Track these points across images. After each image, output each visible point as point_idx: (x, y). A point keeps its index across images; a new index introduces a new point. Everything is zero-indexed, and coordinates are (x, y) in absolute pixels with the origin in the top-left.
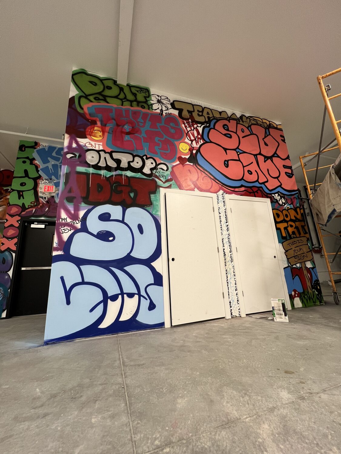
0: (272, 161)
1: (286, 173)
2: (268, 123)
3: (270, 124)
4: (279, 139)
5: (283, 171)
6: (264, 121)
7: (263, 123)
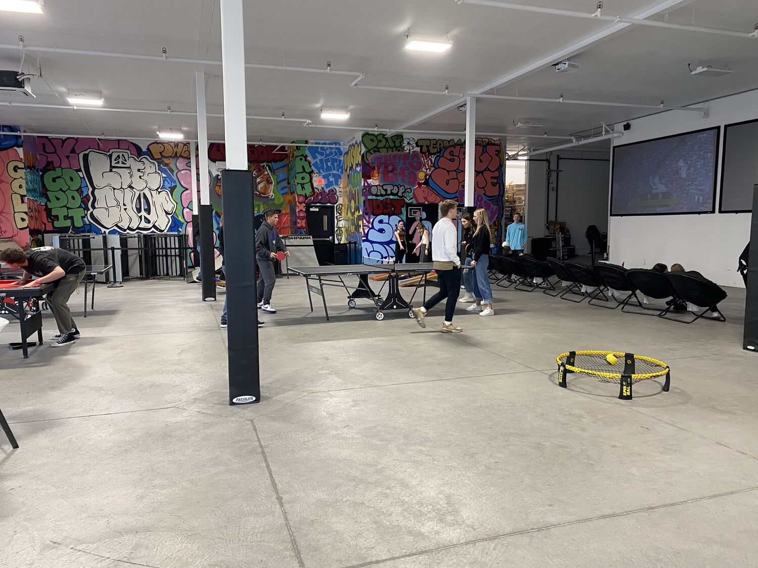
0: (482, 175)
1: (492, 183)
2: (487, 141)
3: (488, 142)
4: (493, 154)
5: (490, 181)
6: (484, 140)
7: (482, 142)
